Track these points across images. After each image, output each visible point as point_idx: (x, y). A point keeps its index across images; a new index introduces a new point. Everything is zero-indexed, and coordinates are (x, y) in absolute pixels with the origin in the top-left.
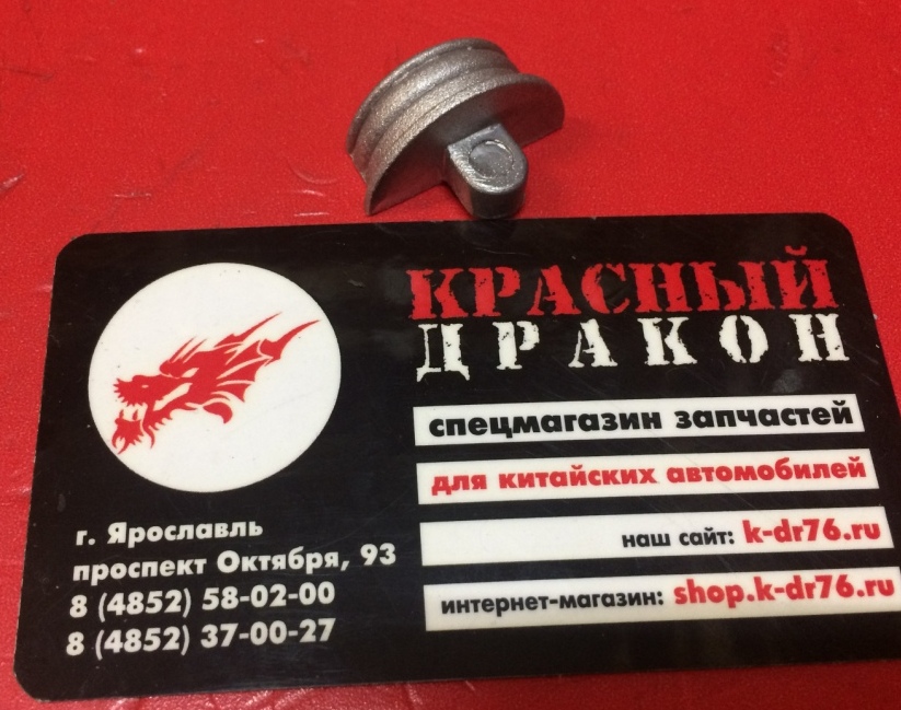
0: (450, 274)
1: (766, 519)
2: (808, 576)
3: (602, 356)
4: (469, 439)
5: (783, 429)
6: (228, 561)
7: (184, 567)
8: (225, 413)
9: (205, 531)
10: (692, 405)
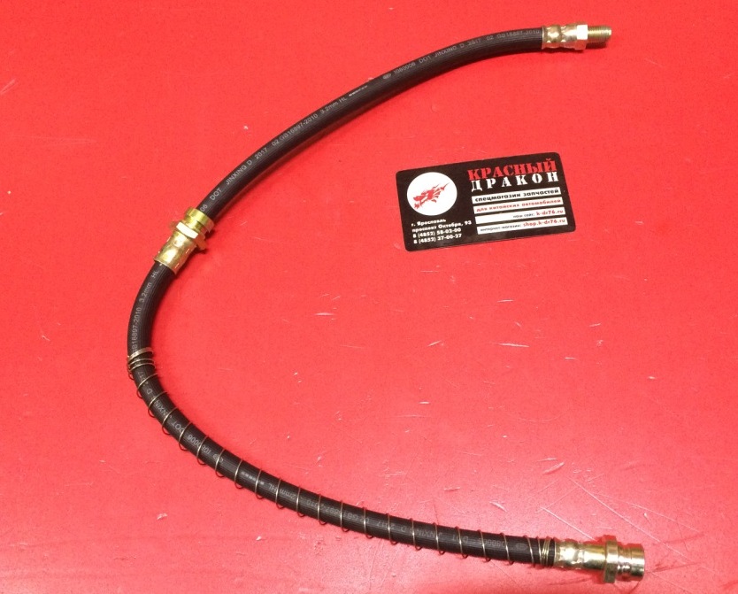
0: (476, 170)
1: (541, 211)
2: (548, 220)
3: (508, 184)
4: (483, 201)
5: (545, 195)
6: (440, 226)
7: (432, 228)
8: (435, 201)
9: (435, 222)
10: (527, 192)
